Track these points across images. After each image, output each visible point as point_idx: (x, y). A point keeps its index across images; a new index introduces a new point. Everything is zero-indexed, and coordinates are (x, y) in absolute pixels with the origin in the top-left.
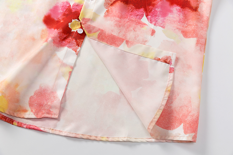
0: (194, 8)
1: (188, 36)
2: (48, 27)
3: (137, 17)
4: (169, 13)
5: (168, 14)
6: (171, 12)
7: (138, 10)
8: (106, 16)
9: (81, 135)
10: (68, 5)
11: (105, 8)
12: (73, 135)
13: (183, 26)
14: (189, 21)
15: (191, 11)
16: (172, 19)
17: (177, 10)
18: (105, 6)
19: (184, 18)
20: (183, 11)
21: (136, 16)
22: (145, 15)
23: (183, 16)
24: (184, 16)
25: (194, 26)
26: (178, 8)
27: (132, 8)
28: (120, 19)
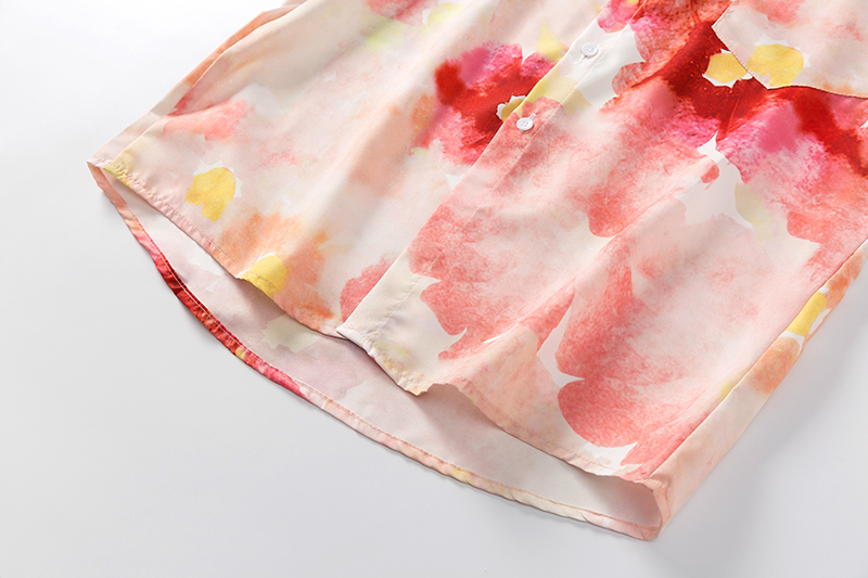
0: (863, 166)
1: (802, 233)
2: (439, 96)
3: (688, 138)
4: (784, 147)
5: (780, 149)
6: (789, 148)
7: (701, 119)
8: (605, 110)
9: (399, 443)
10: (514, 56)
11: (614, 89)
12: (381, 438)
13: (803, 202)
14: (831, 195)
15: (851, 171)
16: (781, 170)
17: (811, 151)
18: (616, 86)
19: (821, 180)
20: (827, 160)
21: (688, 134)
22: (714, 138)
23: (820, 175)
24: (823, 177)
25: (834, 213)
26: (819, 147)
27: (685, 109)
28: (641, 124)
